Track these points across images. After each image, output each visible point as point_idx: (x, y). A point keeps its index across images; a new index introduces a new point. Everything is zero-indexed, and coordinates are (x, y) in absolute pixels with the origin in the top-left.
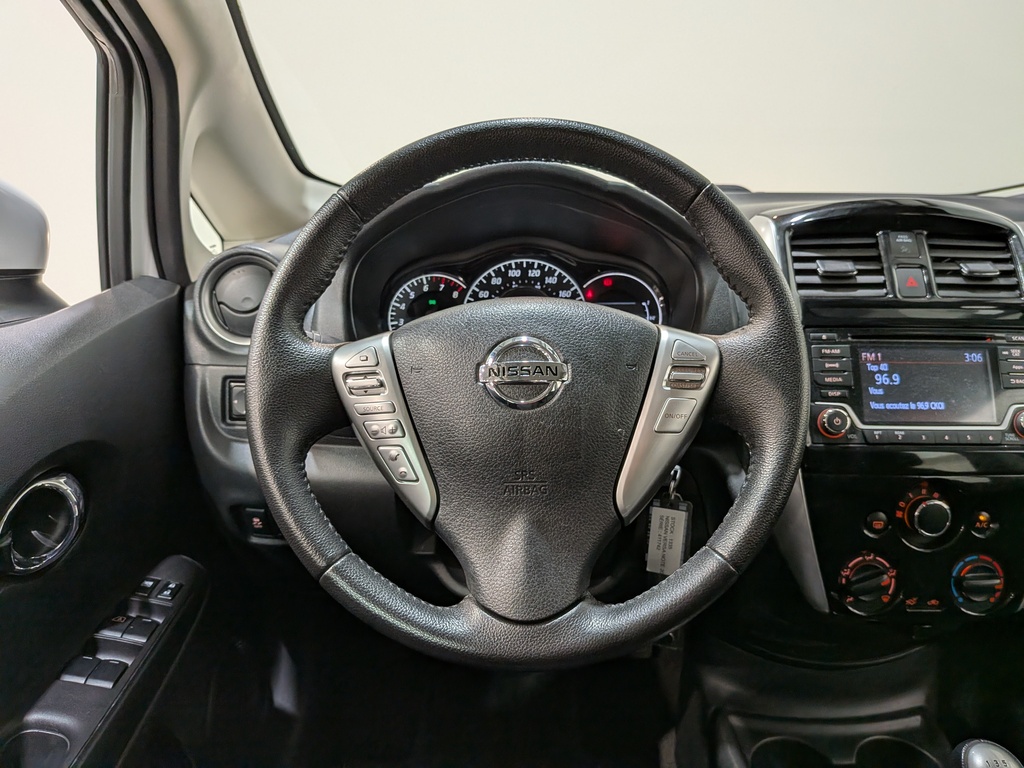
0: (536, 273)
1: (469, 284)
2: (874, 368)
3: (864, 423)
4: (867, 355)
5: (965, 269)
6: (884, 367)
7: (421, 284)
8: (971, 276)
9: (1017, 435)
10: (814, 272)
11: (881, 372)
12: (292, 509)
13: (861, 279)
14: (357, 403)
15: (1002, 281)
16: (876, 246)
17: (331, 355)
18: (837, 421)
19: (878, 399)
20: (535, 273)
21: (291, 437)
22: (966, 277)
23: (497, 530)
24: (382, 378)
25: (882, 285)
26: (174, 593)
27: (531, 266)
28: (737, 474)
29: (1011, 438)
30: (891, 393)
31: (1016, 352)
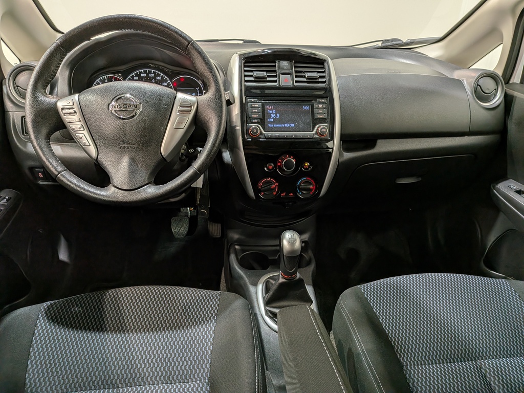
1: (125, 79)
2: (271, 112)
3: (265, 131)
4: (268, 107)
5: (307, 75)
6: (274, 111)
7: (105, 79)
8: (309, 78)
9: (318, 135)
10: (251, 76)
11: (273, 113)
12: (44, 155)
13: (269, 79)
14: (67, 119)
15: (320, 80)
16: (275, 66)
17: (57, 102)
18: (255, 130)
19: (271, 123)
20: (152, 75)
21: (44, 131)
22: (307, 78)
23: (119, 161)
24: (76, 110)
25: (275, 81)
26: (8, 200)
27: (150, 72)
28: (226, 152)
29: (316, 136)
30: (276, 121)
31: (320, 106)
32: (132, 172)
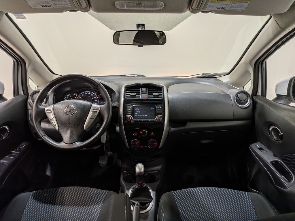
0: (90, 94)
1: (78, 96)
2: (137, 110)
3: (134, 118)
4: (135, 108)
5: (154, 94)
6: (138, 110)
7: (69, 96)
8: (154, 95)
10: (129, 95)
11: (138, 111)
12: (38, 129)
13: (136, 96)
14: (48, 115)
15: (159, 96)
16: (140, 90)
17: (45, 108)
18: (129, 118)
19: (137, 115)
21: (39, 120)
24: (52, 111)
25: (139, 97)
26: (24, 147)
27: (89, 93)
28: (117, 127)
29: (156, 121)
30: (139, 114)
31: (159, 107)
32: (71, 136)
